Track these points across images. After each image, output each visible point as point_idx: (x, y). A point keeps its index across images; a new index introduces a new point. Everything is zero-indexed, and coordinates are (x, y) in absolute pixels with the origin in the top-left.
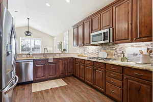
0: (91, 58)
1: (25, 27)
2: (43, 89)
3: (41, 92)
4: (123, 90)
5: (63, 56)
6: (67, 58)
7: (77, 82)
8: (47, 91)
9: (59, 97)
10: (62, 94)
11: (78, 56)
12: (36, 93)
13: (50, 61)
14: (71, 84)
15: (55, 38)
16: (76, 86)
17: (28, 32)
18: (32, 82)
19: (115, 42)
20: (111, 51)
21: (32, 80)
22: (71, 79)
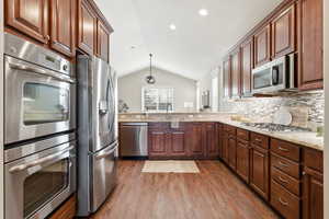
0: (248, 125)
1: (145, 70)
2: (157, 171)
3: (154, 175)
4: (301, 202)
5: (201, 118)
6: (207, 123)
7: (222, 173)
8: (162, 175)
9: (176, 188)
10: (182, 186)
11: (233, 119)
12: (146, 174)
13: (173, 126)
14: (207, 173)
15: (198, 84)
16: (216, 178)
17: (150, 78)
18: (146, 158)
19: (300, 87)
20: (302, 110)
21: (146, 154)
22: (212, 164)
